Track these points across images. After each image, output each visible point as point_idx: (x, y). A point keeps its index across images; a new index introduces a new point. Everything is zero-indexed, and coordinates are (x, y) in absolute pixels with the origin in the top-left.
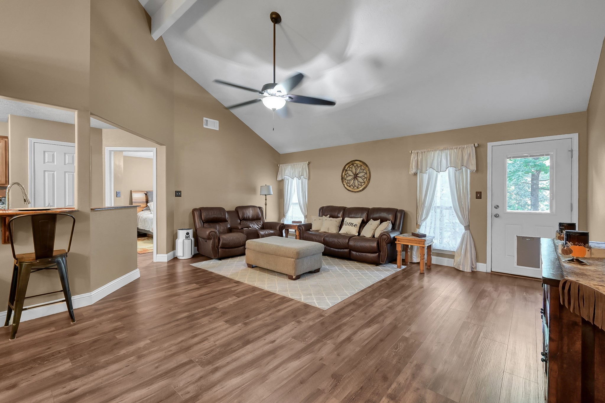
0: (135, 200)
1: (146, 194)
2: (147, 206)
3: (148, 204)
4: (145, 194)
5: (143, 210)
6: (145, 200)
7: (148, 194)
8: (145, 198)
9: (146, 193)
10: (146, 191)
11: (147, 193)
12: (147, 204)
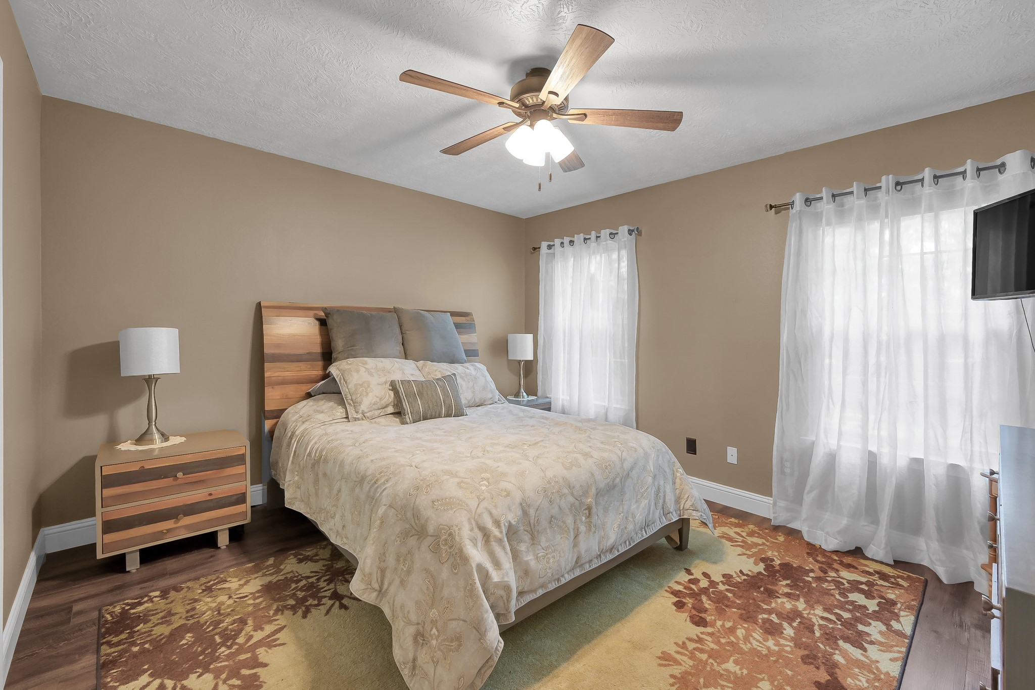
0: (278, 346)
1: (323, 323)
2: (326, 376)
3: (333, 370)
4: (317, 323)
5: (309, 396)
6: (317, 349)
7: (330, 322)
8: (318, 339)
9: (322, 314)
10: (324, 309)
11: (327, 315)
12: (325, 367)
